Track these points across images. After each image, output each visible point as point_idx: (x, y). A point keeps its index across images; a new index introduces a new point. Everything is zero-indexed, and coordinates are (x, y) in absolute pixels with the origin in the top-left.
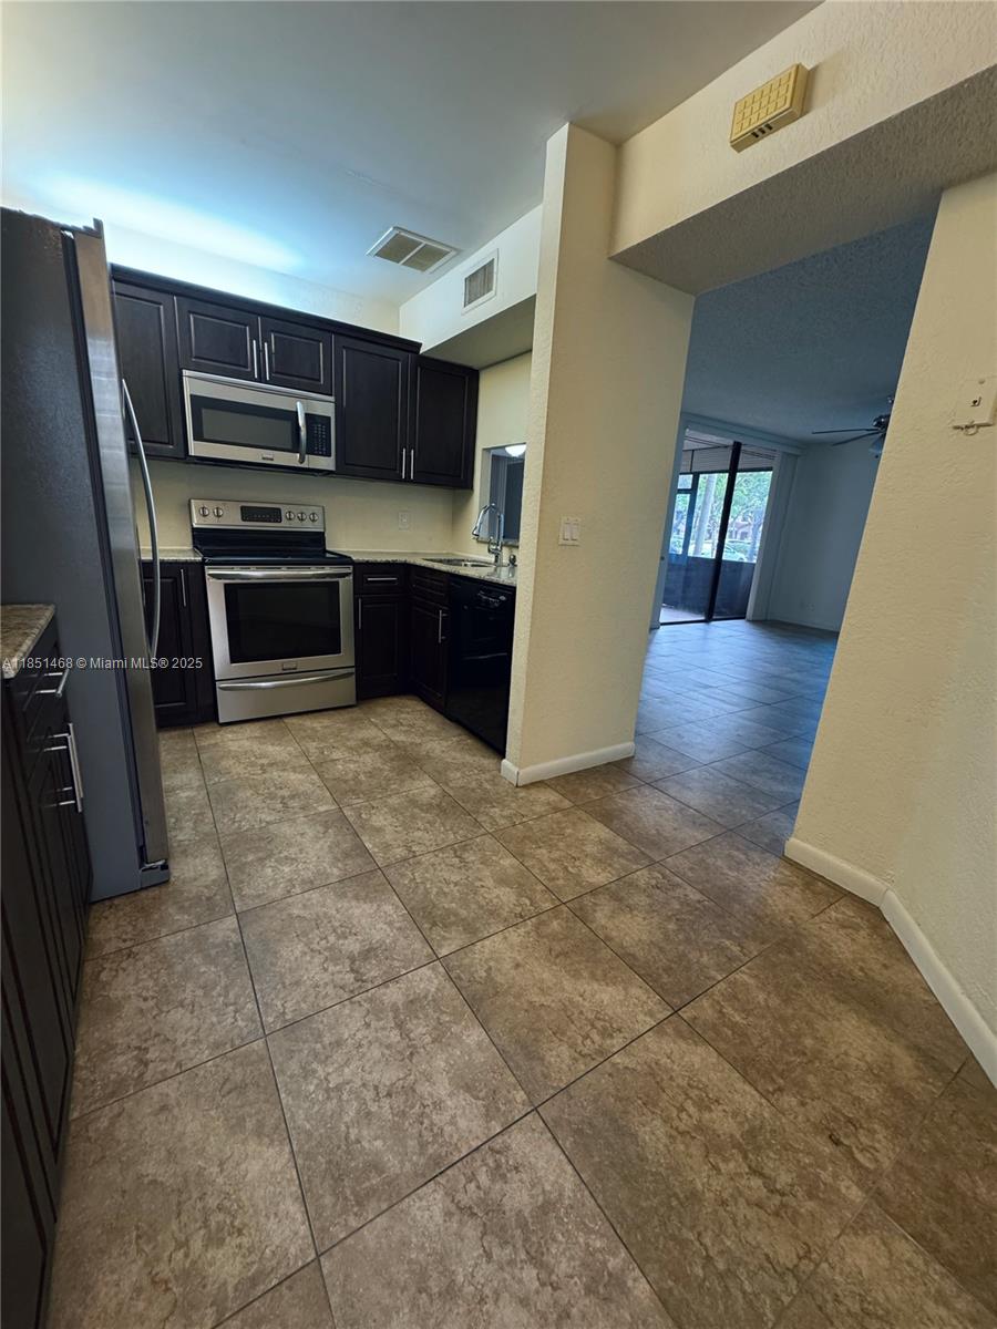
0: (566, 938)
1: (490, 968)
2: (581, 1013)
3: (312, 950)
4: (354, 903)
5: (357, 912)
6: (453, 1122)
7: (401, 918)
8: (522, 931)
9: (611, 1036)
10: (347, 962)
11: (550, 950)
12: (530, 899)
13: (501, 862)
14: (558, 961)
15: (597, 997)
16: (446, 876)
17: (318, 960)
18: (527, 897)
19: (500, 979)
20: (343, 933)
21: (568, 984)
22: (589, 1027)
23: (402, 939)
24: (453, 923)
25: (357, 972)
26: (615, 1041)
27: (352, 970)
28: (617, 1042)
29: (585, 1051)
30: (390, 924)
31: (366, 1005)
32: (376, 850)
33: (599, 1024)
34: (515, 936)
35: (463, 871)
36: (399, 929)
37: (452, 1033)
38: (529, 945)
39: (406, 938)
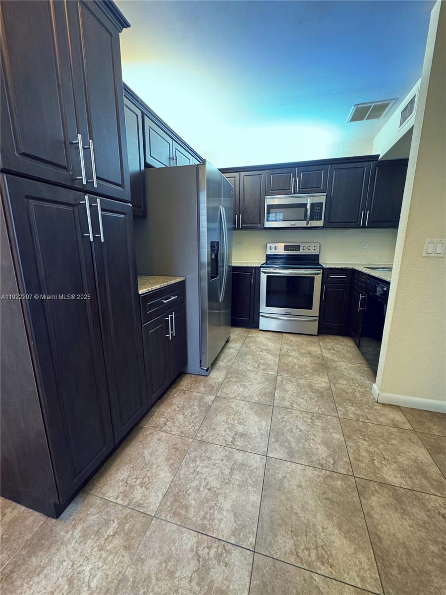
0: (340, 494)
1: (285, 477)
2: (315, 536)
3: (227, 422)
4: (253, 414)
5: (252, 417)
6: (220, 520)
7: (265, 430)
8: (316, 473)
9: (323, 564)
10: (234, 433)
11: (324, 493)
12: (334, 462)
13: (334, 434)
14: (324, 501)
15: (333, 537)
16: (299, 424)
17: (226, 426)
18: (334, 459)
19: (286, 485)
20: (241, 422)
21: (320, 516)
22: (314, 547)
23: (259, 438)
24: (286, 447)
25: (234, 439)
26: (323, 568)
27: (233, 437)
28: (325, 570)
29: (301, 555)
30: (260, 429)
31: (228, 453)
32: (278, 398)
33: (321, 551)
34: (310, 472)
35: (309, 427)
36: (262, 434)
37: (247, 489)
38: (315, 482)
39: (261, 439)
